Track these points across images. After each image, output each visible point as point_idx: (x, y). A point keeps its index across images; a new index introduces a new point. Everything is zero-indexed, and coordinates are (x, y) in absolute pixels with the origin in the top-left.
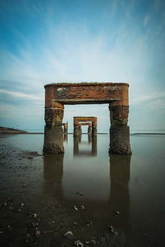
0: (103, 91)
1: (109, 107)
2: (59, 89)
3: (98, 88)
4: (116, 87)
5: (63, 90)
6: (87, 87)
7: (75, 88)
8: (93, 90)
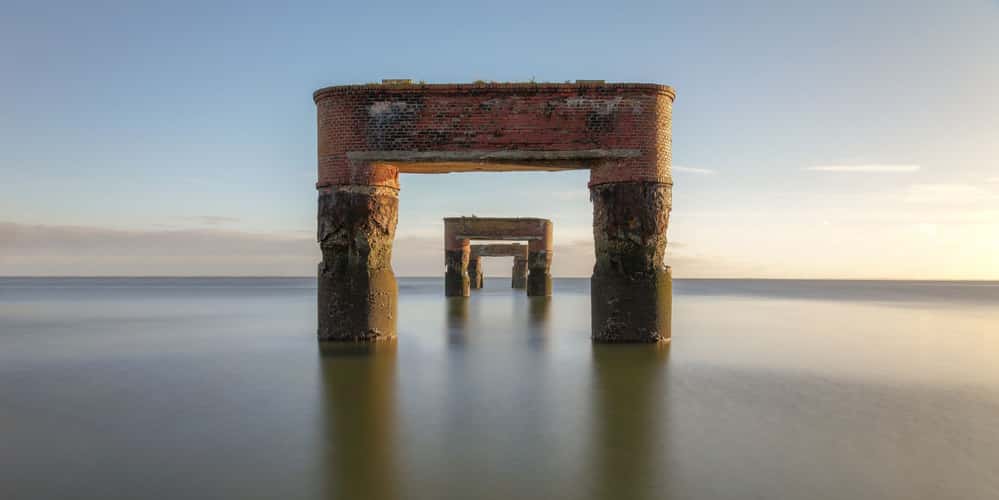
0: (565, 116)
1: (592, 186)
2: (378, 109)
3: (542, 105)
4: (619, 99)
5: (396, 110)
6: (497, 101)
7: (444, 102)
8: (524, 112)
